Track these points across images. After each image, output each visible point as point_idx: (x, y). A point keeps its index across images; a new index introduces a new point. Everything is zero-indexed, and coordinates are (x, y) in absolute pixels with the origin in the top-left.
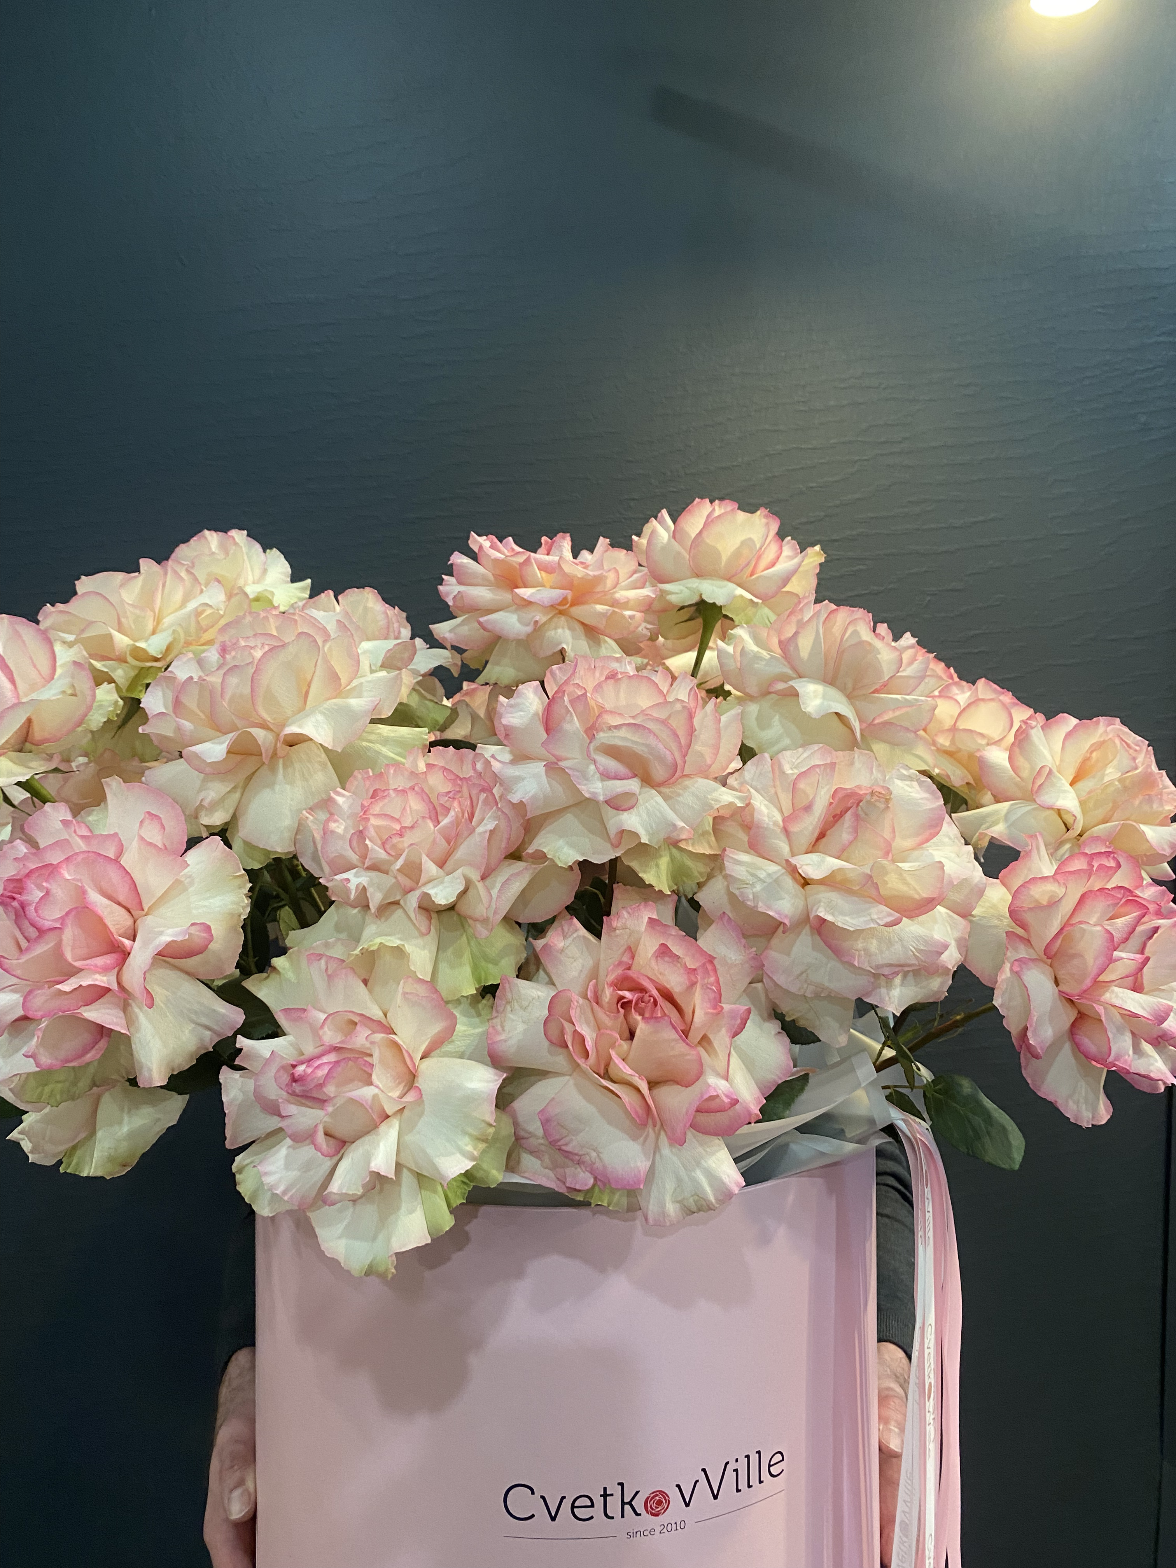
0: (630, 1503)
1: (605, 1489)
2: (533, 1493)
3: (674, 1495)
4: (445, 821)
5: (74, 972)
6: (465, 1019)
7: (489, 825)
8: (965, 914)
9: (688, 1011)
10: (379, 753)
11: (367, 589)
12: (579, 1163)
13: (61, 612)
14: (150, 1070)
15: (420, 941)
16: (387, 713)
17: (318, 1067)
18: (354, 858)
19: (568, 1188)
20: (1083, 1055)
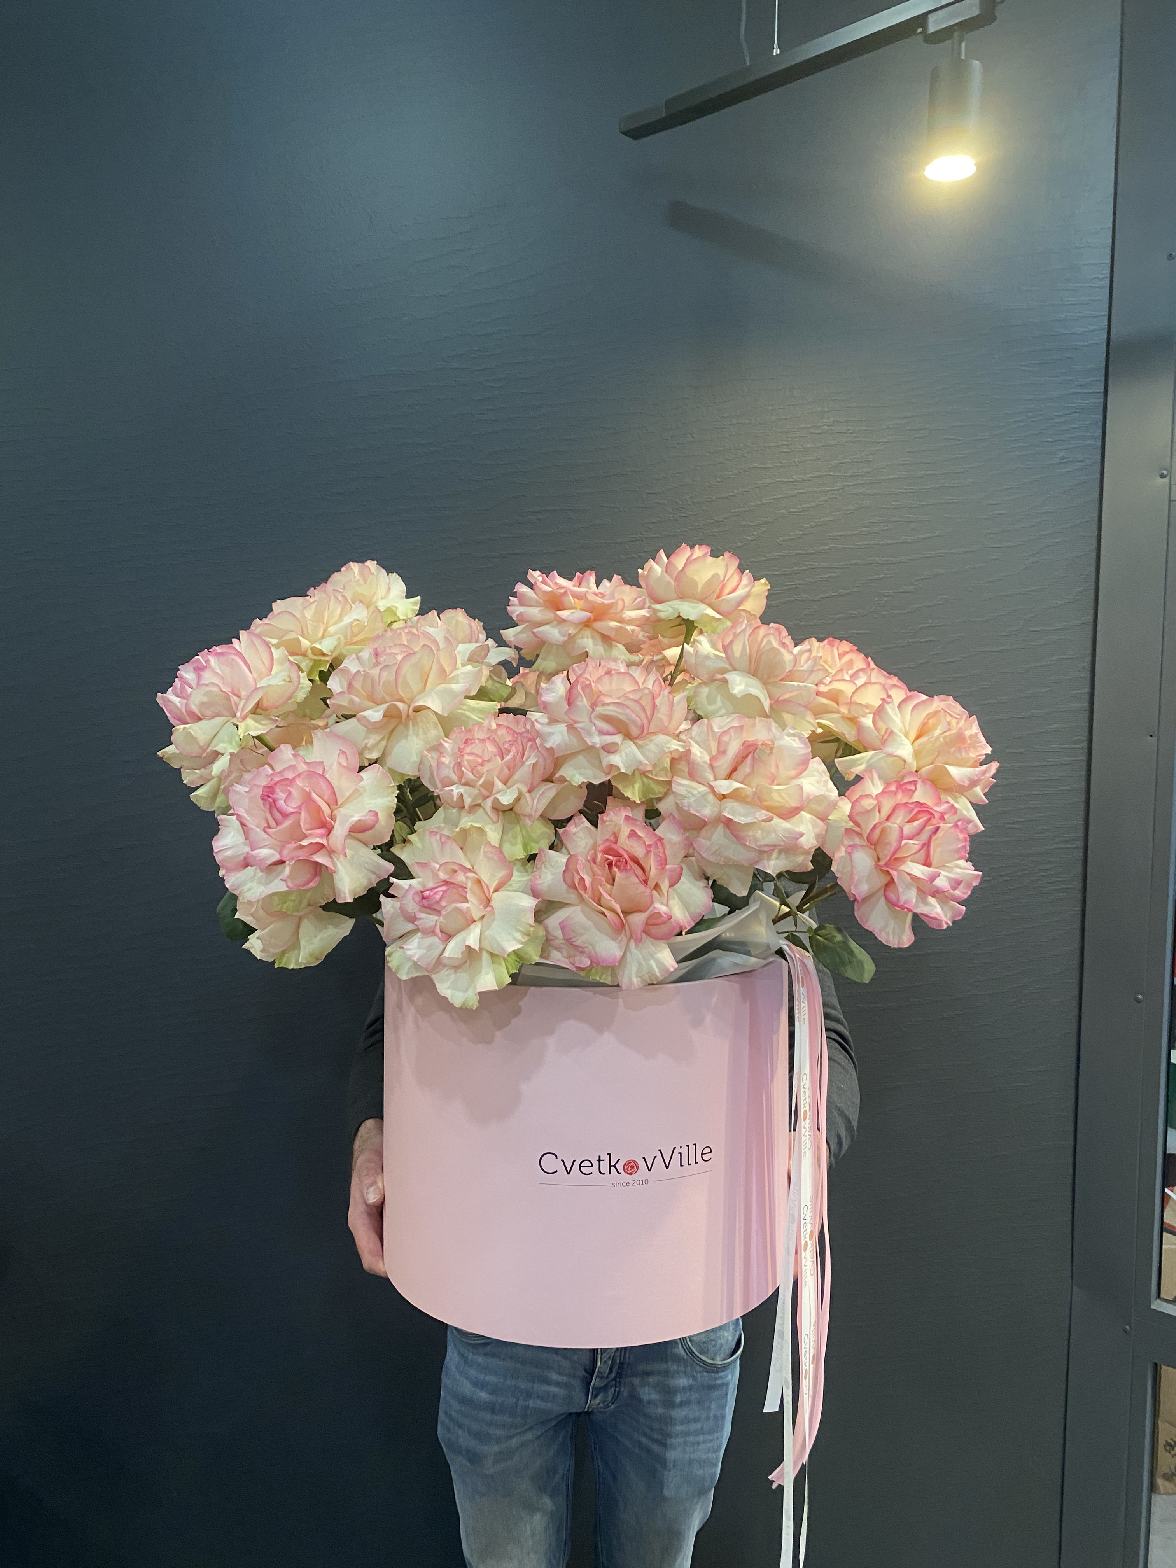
0: (614, 1166)
1: (600, 1157)
2: (557, 1157)
3: (641, 1163)
4: (507, 758)
5: (305, 837)
6: (519, 874)
7: (533, 761)
8: (824, 819)
9: (647, 868)
10: (469, 717)
11: (458, 609)
12: (582, 953)
13: (266, 624)
14: (345, 893)
15: (493, 827)
16: (473, 693)
17: (437, 892)
18: (455, 778)
19: (576, 967)
20: (892, 904)
